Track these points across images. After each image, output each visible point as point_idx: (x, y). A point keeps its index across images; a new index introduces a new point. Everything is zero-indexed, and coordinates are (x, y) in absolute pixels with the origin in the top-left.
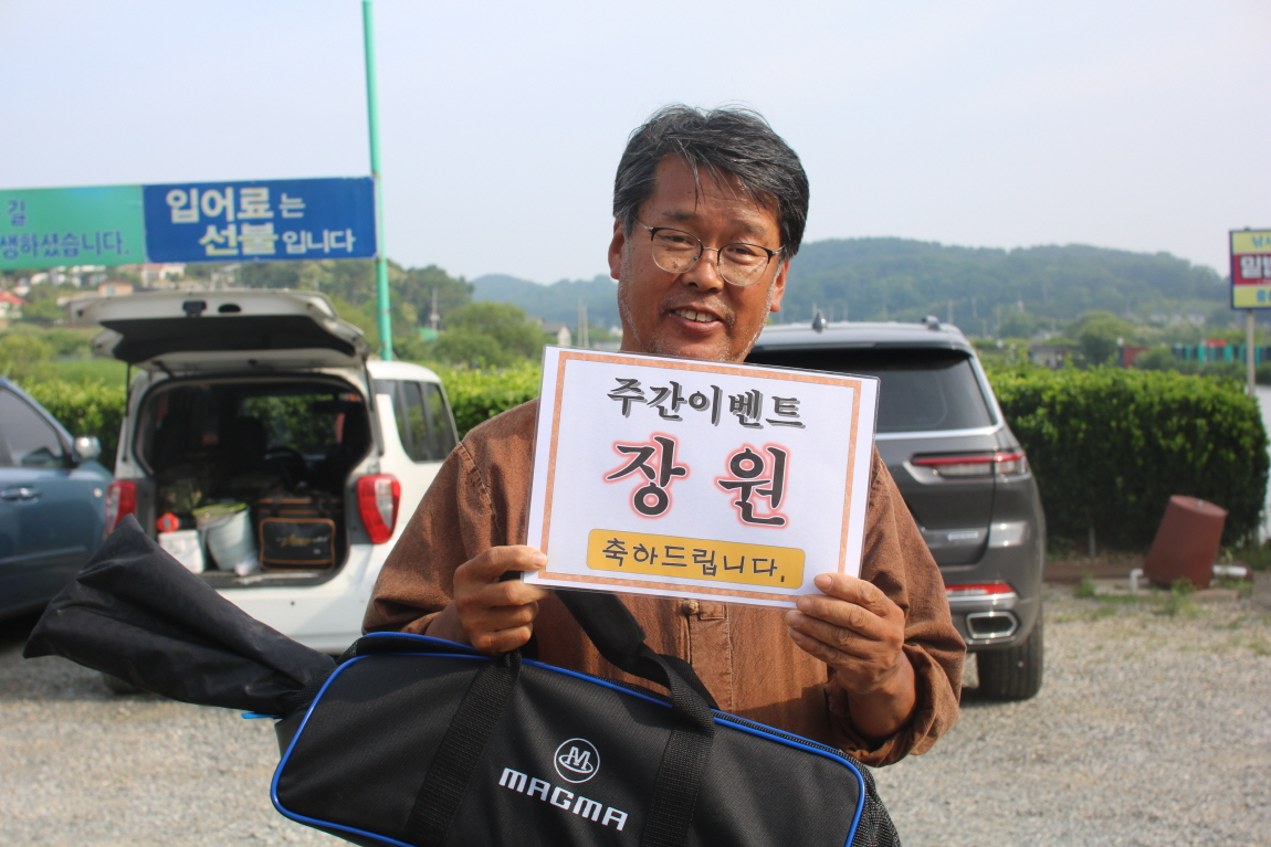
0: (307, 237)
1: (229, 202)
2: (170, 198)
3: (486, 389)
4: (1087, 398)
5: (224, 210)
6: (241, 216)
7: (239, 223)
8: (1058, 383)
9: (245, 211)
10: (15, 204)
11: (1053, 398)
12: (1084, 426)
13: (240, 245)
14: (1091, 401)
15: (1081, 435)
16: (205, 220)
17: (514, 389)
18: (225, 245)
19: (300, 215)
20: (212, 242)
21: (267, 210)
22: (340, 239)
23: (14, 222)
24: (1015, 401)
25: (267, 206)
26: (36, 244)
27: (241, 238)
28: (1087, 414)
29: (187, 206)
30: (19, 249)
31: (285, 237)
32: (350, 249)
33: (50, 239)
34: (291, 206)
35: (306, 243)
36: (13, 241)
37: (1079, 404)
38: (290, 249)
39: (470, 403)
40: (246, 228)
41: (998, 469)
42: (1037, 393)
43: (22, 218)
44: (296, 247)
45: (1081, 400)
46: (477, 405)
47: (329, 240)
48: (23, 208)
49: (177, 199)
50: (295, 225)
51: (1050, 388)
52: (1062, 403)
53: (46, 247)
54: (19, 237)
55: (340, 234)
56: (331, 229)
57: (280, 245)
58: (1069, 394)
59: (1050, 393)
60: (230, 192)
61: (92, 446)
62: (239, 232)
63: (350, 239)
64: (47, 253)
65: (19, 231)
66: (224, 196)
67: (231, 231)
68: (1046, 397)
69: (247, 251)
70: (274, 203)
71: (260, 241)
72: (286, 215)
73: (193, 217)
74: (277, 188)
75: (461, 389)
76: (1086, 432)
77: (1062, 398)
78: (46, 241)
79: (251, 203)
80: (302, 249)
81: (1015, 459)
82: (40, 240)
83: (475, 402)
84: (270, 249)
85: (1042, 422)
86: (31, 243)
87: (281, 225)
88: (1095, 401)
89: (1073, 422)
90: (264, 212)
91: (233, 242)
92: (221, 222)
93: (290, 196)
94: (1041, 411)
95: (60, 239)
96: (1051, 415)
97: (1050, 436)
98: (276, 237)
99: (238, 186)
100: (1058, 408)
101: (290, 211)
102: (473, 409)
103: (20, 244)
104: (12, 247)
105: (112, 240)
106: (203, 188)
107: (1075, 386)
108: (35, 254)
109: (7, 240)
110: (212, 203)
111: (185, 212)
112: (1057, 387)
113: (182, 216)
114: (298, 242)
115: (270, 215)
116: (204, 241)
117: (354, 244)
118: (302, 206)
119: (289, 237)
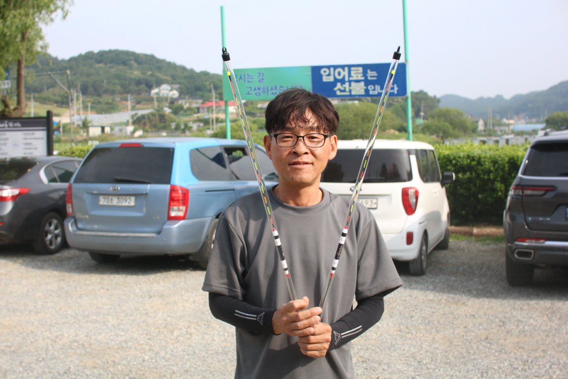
0: (378, 87)
1: (346, 73)
2: (322, 71)
3: (451, 151)
5: (344, 76)
6: (351, 79)
7: (350, 82)
9: (352, 77)
10: (260, 74)
13: (350, 91)
16: (336, 81)
17: (463, 152)
18: (344, 91)
19: (375, 78)
20: (339, 90)
21: (362, 77)
23: (259, 81)
25: (362, 75)
26: (268, 90)
27: (351, 88)
29: (329, 75)
30: (261, 92)
31: (369, 87)
32: (396, 92)
33: (274, 88)
34: (372, 75)
35: (378, 90)
36: (259, 89)
38: (371, 93)
39: (444, 157)
40: (353, 84)
43: (263, 79)
44: (373, 91)
46: (447, 158)
48: (263, 76)
49: (325, 72)
50: (373, 83)
53: (272, 91)
54: (262, 87)
57: (367, 91)
60: (346, 69)
62: (350, 85)
63: (396, 89)
64: (273, 94)
65: (261, 85)
66: (344, 70)
67: (347, 85)
69: (353, 93)
70: (365, 73)
71: (358, 89)
72: (369, 78)
73: (331, 79)
74: (366, 67)
75: (441, 151)
78: (272, 89)
79: (355, 73)
80: (376, 92)
82: (270, 89)
83: (446, 157)
84: (362, 92)
86: (266, 90)
87: (367, 83)
90: (360, 77)
91: (347, 90)
92: (343, 81)
93: (371, 71)
95: (278, 89)
98: (365, 88)
99: (350, 66)
101: (371, 77)
102: (446, 160)
103: (262, 90)
104: (259, 91)
106: (335, 67)
108: (268, 94)
109: (257, 89)
110: (339, 74)
111: (328, 77)
113: (327, 79)
114: (374, 90)
115: (363, 78)
116: (336, 89)
117: (398, 91)
118: (376, 75)
119: (371, 87)
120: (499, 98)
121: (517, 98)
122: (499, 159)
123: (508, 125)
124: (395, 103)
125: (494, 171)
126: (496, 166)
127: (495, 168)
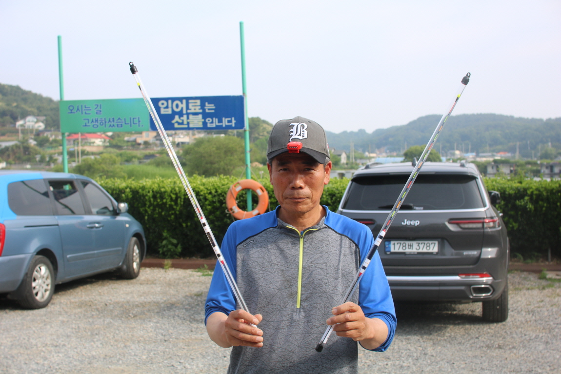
0: (216, 120)
1: (184, 105)
2: (160, 104)
4: (547, 193)
5: (182, 108)
6: (189, 111)
7: (188, 114)
8: (535, 186)
9: (190, 109)
10: (98, 105)
11: (532, 192)
12: (545, 205)
13: (188, 124)
14: (549, 194)
15: (544, 209)
16: (174, 113)
18: (182, 123)
19: (213, 111)
20: (177, 122)
21: (199, 109)
22: (229, 122)
23: (97, 113)
24: (515, 193)
25: (199, 107)
26: (105, 122)
27: (189, 121)
28: (547, 199)
29: (167, 107)
30: (99, 124)
31: (207, 120)
32: (233, 125)
33: (111, 120)
34: (210, 107)
35: (216, 123)
36: (97, 121)
37: (544, 195)
38: (209, 125)
40: (191, 117)
41: (485, 225)
42: (525, 190)
43: (100, 111)
44: (211, 124)
45: (545, 193)
47: (225, 122)
48: (101, 108)
49: (163, 104)
50: (211, 115)
51: (531, 188)
52: (536, 194)
53: (110, 123)
54: (99, 119)
55: (229, 119)
56: (226, 117)
57: (205, 123)
58: (539, 191)
59: (531, 190)
60: (184, 101)
61: (125, 207)
62: (188, 118)
63: (234, 122)
64: (110, 126)
65: (99, 117)
66: (182, 103)
67: (185, 117)
68: (529, 192)
69: (191, 126)
70: (203, 106)
71: (196, 122)
72: (207, 111)
73: (169, 111)
74: (204, 100)
76: (546, 207)
77: (535, 192)
78: (110, 121)
79: (193, 106)
80: (214, 125)
81: (494, 222)
82: (107, 121)
84: (200, 125)
85: (527, 203)
86: (104, 122)
87: (205, 115)
88: (551, 194)
89: (540, 203)
91: (185, 122)
92: (181, 114)
93: (209, 104)
94: (526, 198)
95: (115, 121)
96: (531, 200)
97: (531, 209)
98: (203, 120)
99: (188, 99)
100: (534, 197)
101: (209, 109)
103: (99, 122)
104: (96, 123)
105: (136, 121)
106: (173, 99)
107: (542, 187)
108: (105, 126)
109: (94, 120)
110: (177, 106)
111: (166, 109)
112: (534, 188)
113: (165, 111)
114: (212, 122)
115: (201, 111)
116: (173, 122)
117: (235, 123)
118: (214, 107)
119: (208, 120)
120: (362, 132)
121: (378, 132)
122: (337, 192)
123: (370, 158)
124: (261, 137)
125: (331, 204)
126: (334, 198)
127: (332, 201)
